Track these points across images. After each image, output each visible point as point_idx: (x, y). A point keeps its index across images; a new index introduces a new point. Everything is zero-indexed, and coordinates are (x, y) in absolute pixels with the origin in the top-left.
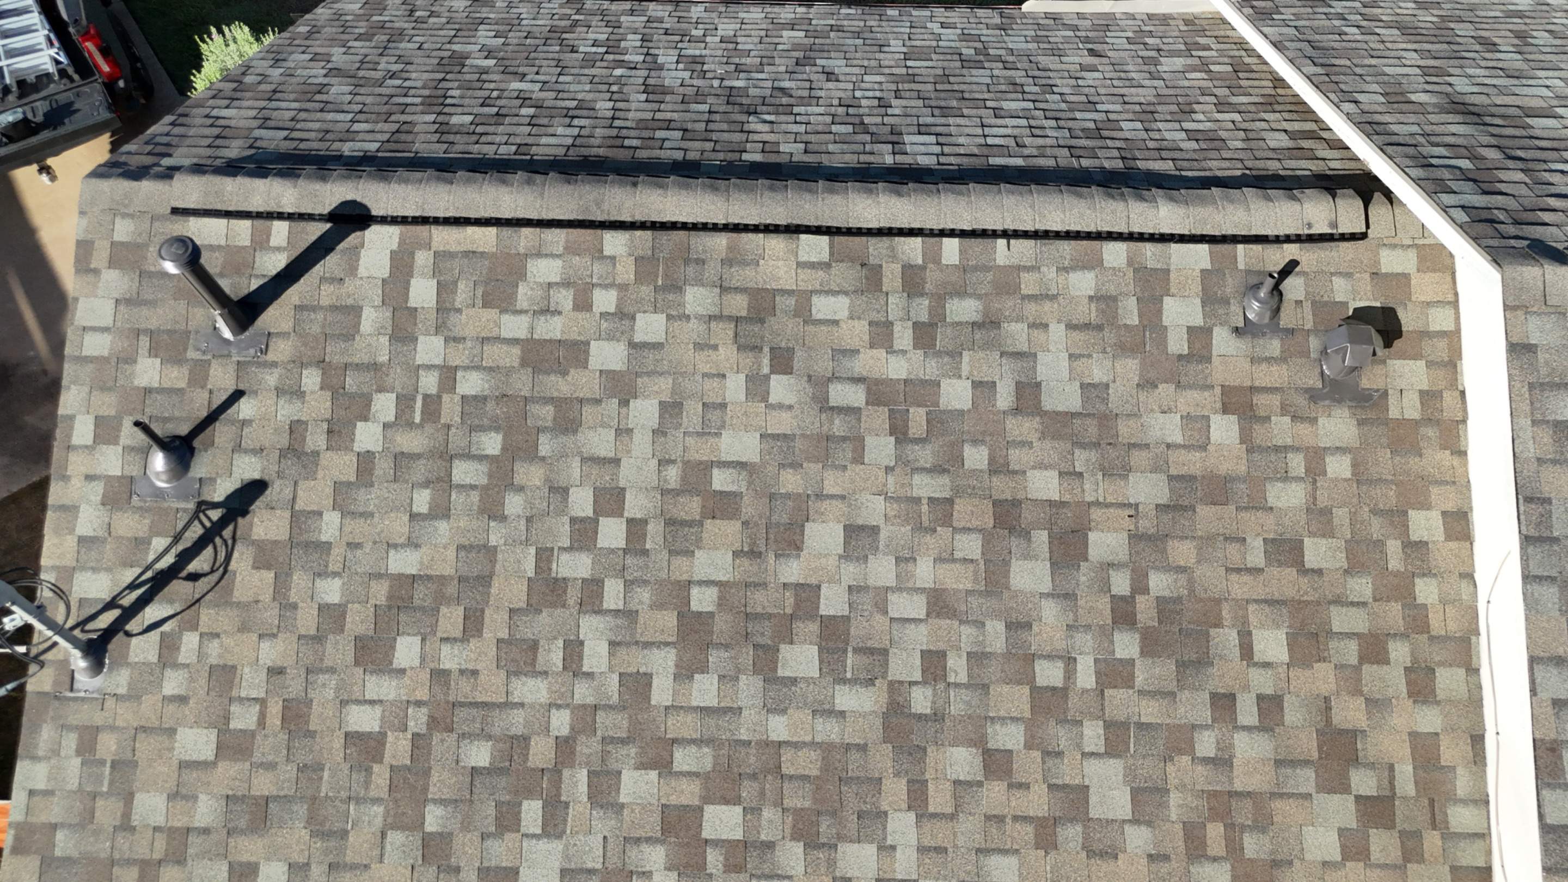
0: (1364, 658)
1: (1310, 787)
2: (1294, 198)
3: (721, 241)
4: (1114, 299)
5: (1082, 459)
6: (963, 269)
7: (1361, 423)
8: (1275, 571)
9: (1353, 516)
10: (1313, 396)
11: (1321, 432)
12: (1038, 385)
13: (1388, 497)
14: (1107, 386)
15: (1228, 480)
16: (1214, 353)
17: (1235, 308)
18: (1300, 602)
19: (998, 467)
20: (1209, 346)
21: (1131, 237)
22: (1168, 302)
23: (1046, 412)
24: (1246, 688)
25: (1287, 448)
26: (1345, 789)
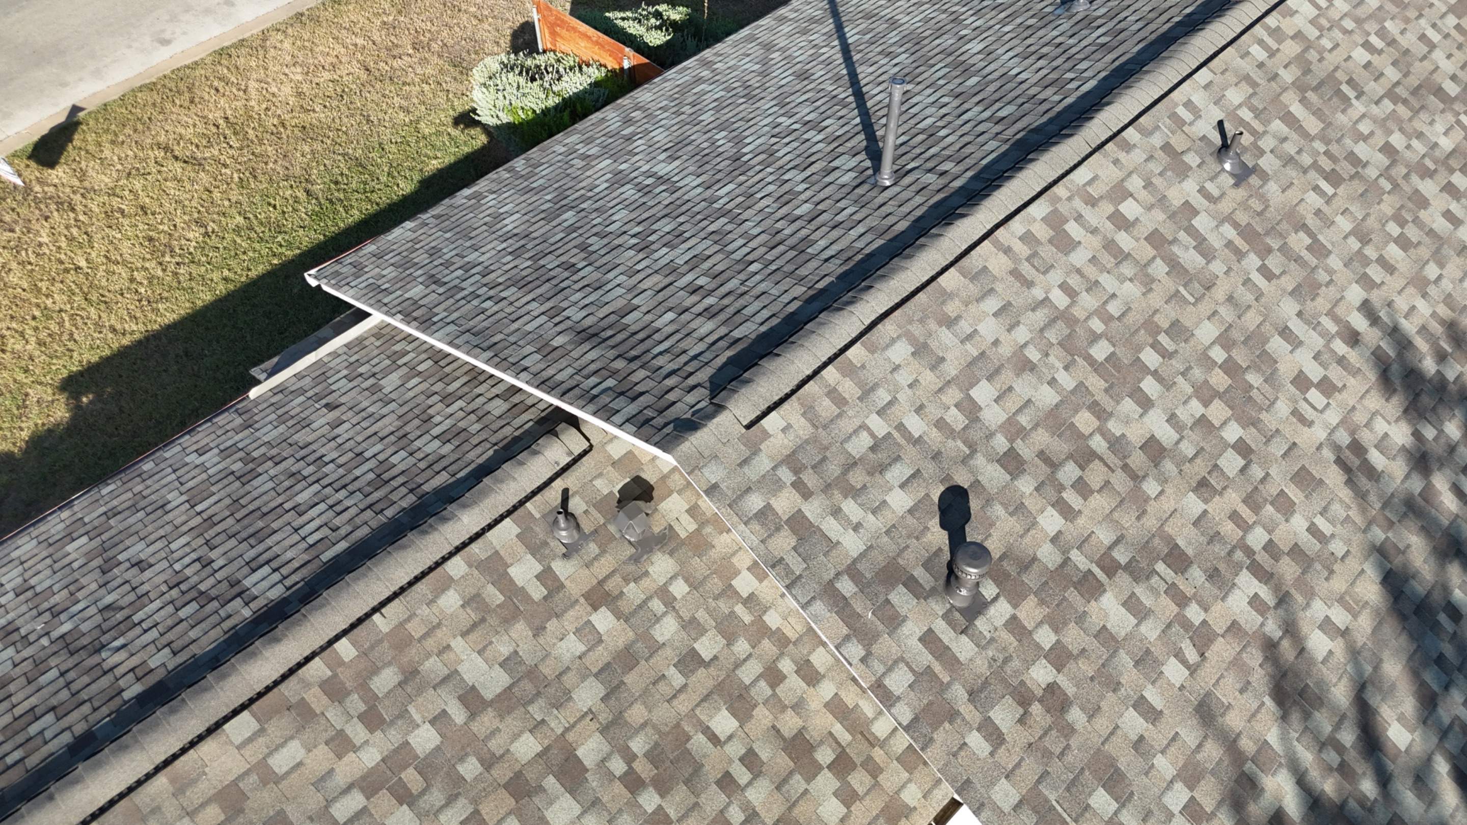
0: (773, 686)
1: (803, 785)
2: (536, 453)
3: (161, 780)
4: (478, 595)
5: (536, 711)
6: (364, 654)
7: (671, 554)
8: (693, 679)
9: (707, 610)
10: (635, 560)
11: (655, 576)
12: (473, 688)
13: (715, 586)
14: (516, 652)
15: (627, 648)
16: (563, 579)
17: (553, 543)
18: (719, 685)
19: (489, 762)
20: (556, 578)
21: (458, 549)
22: (512, 571)
23: (492, 701)
24: (731, 761)
25: (645, 602)
26: (820, 768)
